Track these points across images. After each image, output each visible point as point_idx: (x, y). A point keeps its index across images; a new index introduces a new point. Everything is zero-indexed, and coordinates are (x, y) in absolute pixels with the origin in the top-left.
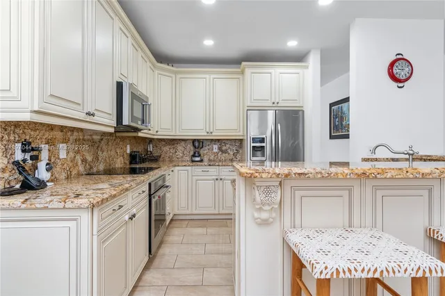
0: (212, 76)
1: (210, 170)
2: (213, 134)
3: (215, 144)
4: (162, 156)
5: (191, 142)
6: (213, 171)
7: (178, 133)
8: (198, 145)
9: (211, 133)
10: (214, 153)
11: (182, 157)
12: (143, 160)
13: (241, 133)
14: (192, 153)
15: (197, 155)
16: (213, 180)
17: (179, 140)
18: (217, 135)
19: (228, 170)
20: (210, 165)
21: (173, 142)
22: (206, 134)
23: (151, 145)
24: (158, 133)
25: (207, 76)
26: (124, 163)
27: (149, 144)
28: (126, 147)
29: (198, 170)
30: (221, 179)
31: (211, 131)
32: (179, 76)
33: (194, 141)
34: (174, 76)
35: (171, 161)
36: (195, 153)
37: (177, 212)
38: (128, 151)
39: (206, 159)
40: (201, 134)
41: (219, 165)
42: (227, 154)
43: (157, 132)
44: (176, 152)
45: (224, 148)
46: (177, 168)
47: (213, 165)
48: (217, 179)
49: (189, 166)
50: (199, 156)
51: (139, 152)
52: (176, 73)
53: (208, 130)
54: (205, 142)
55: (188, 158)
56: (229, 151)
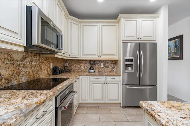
0: (101, 24)
1: (100, 78)
2: (102, 57)
3: (102, 63)
4: (73, 69)
5: (89, 62)
6: (102, 78)
7: (82, 57)
8: (93, 63)
9: (100, 56)
10: (101, 67)
11: (84, 70)
12: (61, 72)
13: (117, 57)
14: (89, 67)
15: (92, 68)
16: (102, 83)
17: (82, 60)
18: (103, 57)
19: (110, 78)
20: (100, 75)
21: (79, 62)
22: (97, 57)
23: (67, 63)
24: (71, 56)
25: (98, 24)
26: (48, 74)
27: (66, 62)
28: (50, 64)
29: (93, 78)
30: (107, 83)
31: (100, 55)
32: (82, 24)
33: (90, 61)
34: (79, 24)
35: (78, 72)
36: (91, 67)
37: (81, 102)
38: (51, 67)
39: (97, 71)
40: (94, 57)
41: (105, 75)
42: (108, 68)
43: (69, 55)
44: (80, 67)
45: (107, 65)
46: (81, 77)
47: (102, 75)
48: (104, 83)
49: (88, 75)
50: (93, 69)
51: (58, 67)
52: (80, 23)
53: (98, 55)
54: (96, 61)
55: (87, 70)
56: (109, 66)
